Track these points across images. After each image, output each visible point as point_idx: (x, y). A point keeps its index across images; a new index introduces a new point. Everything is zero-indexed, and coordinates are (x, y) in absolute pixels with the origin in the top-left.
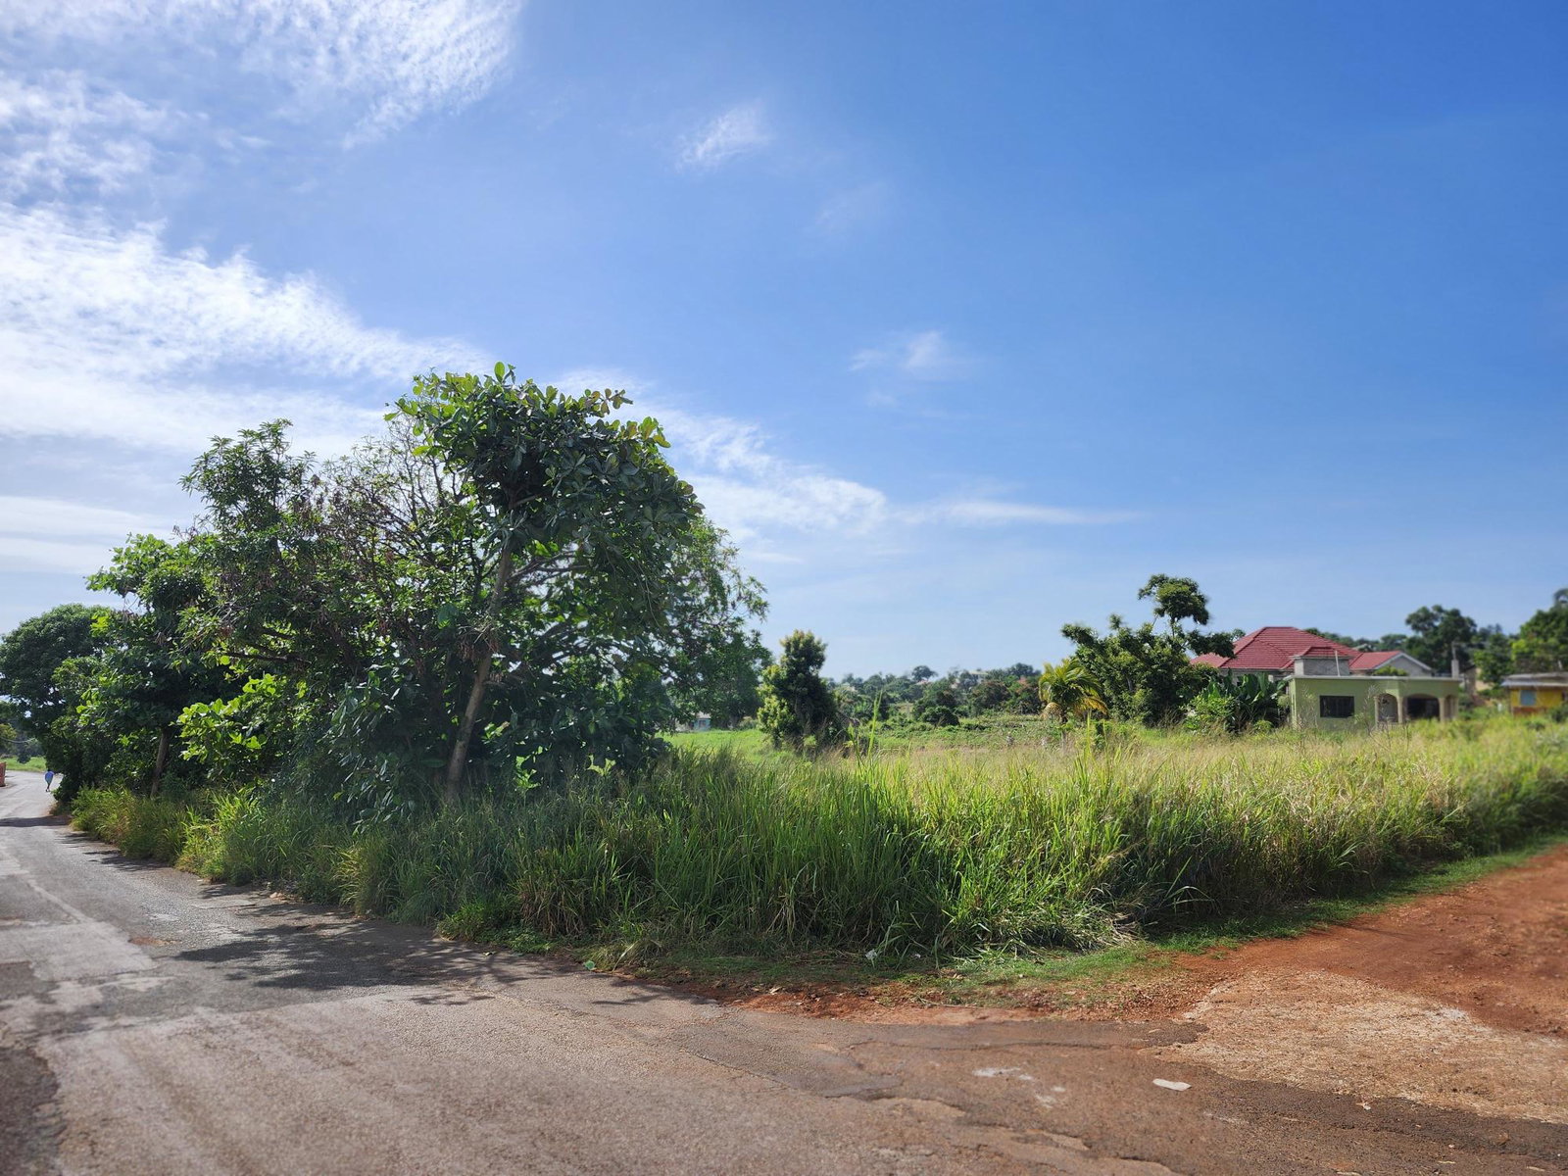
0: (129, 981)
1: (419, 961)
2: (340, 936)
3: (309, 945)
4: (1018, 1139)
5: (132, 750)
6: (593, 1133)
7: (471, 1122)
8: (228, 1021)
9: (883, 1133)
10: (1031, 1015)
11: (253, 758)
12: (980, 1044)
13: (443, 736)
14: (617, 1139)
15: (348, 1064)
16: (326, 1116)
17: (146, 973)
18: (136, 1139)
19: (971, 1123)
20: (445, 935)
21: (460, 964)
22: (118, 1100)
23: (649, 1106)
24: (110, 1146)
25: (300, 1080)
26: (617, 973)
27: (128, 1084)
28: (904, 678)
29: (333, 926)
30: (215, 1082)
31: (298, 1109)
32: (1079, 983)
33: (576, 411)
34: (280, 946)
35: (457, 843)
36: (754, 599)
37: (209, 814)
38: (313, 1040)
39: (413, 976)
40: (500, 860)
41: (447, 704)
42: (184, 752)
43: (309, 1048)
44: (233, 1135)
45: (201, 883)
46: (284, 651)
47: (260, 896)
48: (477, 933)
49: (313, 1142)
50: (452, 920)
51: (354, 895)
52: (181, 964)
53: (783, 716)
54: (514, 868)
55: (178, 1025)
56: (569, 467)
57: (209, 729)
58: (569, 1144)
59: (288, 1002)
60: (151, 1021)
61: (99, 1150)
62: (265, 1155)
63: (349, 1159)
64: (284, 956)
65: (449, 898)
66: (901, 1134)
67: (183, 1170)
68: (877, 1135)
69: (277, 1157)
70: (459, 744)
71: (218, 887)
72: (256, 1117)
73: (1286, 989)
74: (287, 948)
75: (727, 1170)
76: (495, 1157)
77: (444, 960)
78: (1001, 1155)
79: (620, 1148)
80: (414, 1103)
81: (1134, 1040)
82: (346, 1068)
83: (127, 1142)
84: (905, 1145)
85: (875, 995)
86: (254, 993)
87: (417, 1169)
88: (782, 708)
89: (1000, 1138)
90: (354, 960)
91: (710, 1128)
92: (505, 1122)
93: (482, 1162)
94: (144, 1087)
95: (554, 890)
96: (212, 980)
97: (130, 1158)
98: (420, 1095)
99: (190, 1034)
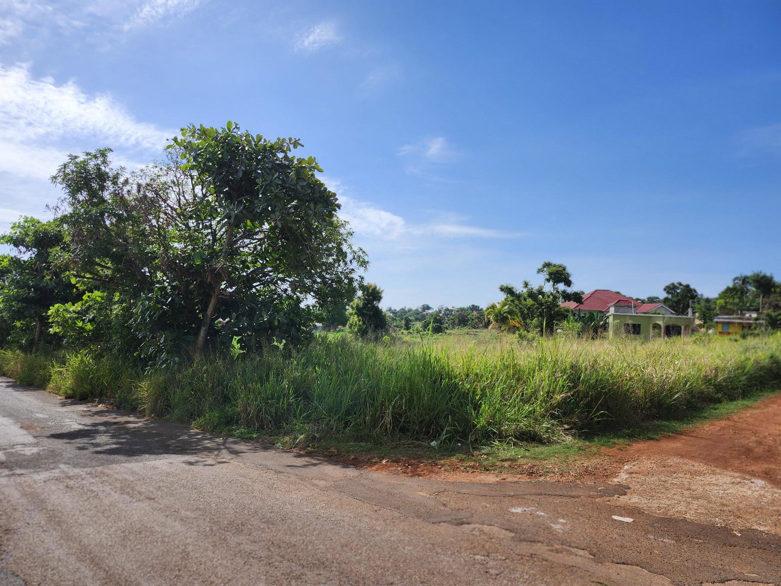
0: (21, 449)
1: (184, 441)
2: (139, 427)
3: (122, 432)
4: (552, 551)
5: (22, 330)
6: (303, 543)
7: (228, 535)
8: (79, 473)
9: (472, 546)
10: (529, 478)
11: (88, 335)
12: (507, 493)
13: (193, 325)
14: (318, 547)
15: (150, 499)
16: (141, 530)
17: (30, 445)
18: (26, 542)
19: (521, 541)
20: (197, 428)
21: (207, 443)
22: (15, 518)
23: (332, 527)
24: (10, 547)
25: (123, 507)
26: (295, 450)
27: (21, 509)
28: (417, 310)
29: (134, 422)
30: (73, 508)
31: (124, 526)
32: (553, 461)
33: (272, 149)
34: (106, 432)
35: (202, 381)
36: (361, 260)
37: (64, 363)
38: (129, 485)
39: (182, 449)
40: (227, 389)
41: (197, 307)
42: (50, 329)
43: (126, 488)
44: (86, 541)
45: (60, 398)
46: (107, 276)
47: (92, 406)
48: (215, 428)
49: (135, 546)
50: (201, 420)
51: (145, 406)
52: (51, 440)
53: (360, 326)
54: (235, 394)
55: (50, 474)
56: (269, 178)
57: (65, 318)
58: (290, 550)
59: (112, 462)
60: (33, 472)
61: (3, 549)
62: (106, 554)
63: (158, 557)
64: (109, 437)
65: (198, 408)
66: (483, 547)
67: (55, 563)
68: (470, 547)
69: (114, 556)
70: (203, 329)
71: (69, 401)
72: (99, 529)
73: (665, 467)
74: (109, 433)
75: (389, 567)
76: (247, 557)
77: (198, 441)
78: (546, 561)
79: (321, 552)
80: (193, 523)
81: (591, 493)
82: (150, 501)
83: (21, 545)
84: (489, 553)
85: (441, 465)
86: (92, 457)
87: (201, 564)
88: (359, 321)
89: (541, 549)
90: (147, 440)
91: (371, 541)
92: (249, 535)
93: (240, 561)
94: (30, 511)
95: (258, 406)
96: (69, 449)
97: (22, 555)
98: (195, 518)
99: (57, 479)
